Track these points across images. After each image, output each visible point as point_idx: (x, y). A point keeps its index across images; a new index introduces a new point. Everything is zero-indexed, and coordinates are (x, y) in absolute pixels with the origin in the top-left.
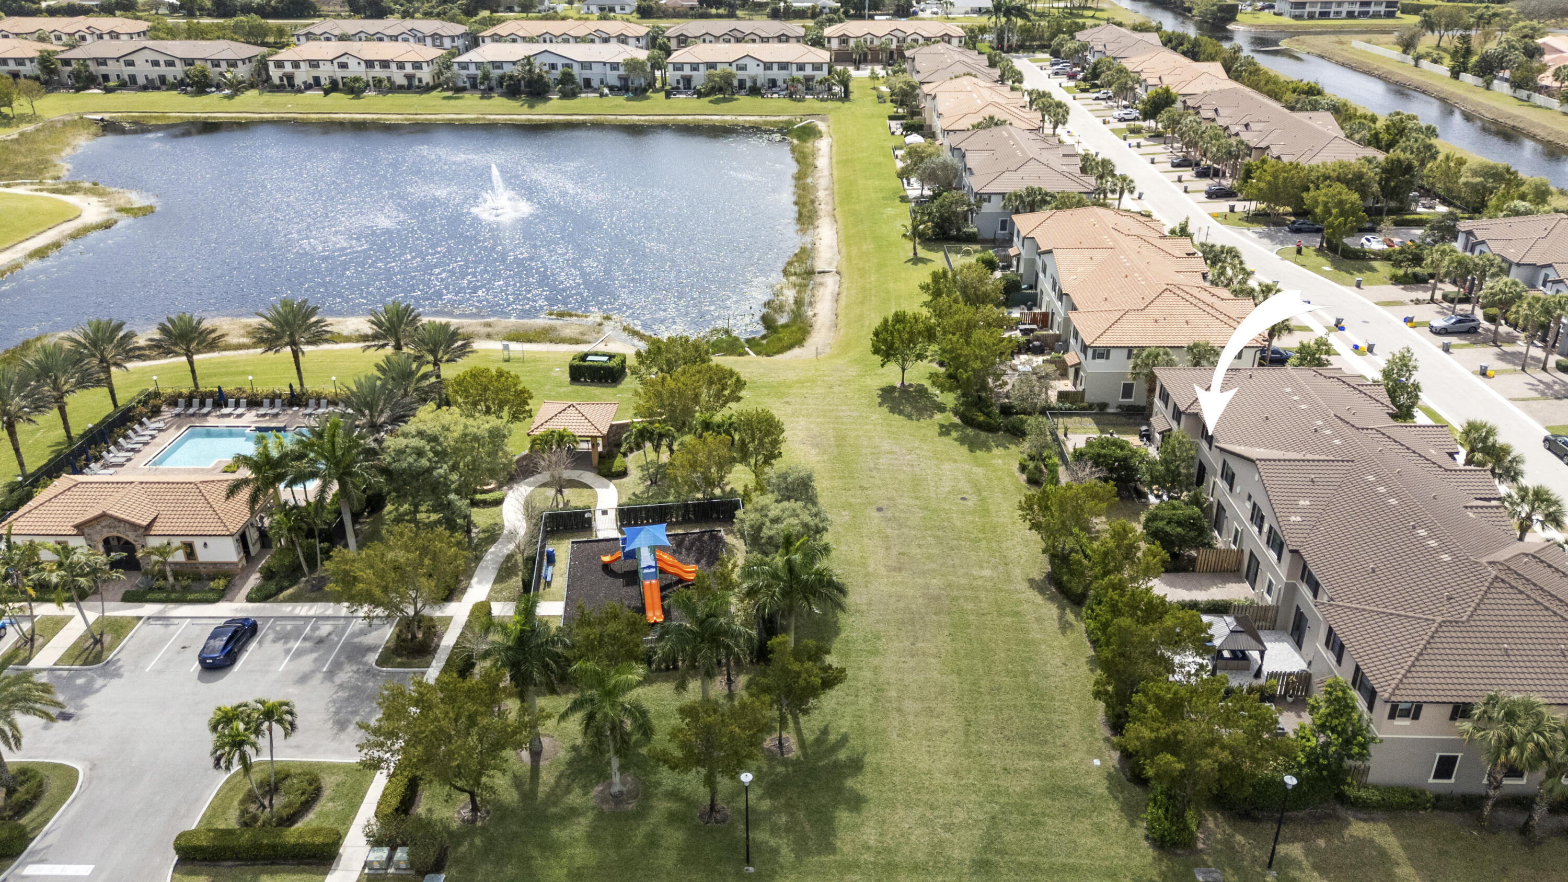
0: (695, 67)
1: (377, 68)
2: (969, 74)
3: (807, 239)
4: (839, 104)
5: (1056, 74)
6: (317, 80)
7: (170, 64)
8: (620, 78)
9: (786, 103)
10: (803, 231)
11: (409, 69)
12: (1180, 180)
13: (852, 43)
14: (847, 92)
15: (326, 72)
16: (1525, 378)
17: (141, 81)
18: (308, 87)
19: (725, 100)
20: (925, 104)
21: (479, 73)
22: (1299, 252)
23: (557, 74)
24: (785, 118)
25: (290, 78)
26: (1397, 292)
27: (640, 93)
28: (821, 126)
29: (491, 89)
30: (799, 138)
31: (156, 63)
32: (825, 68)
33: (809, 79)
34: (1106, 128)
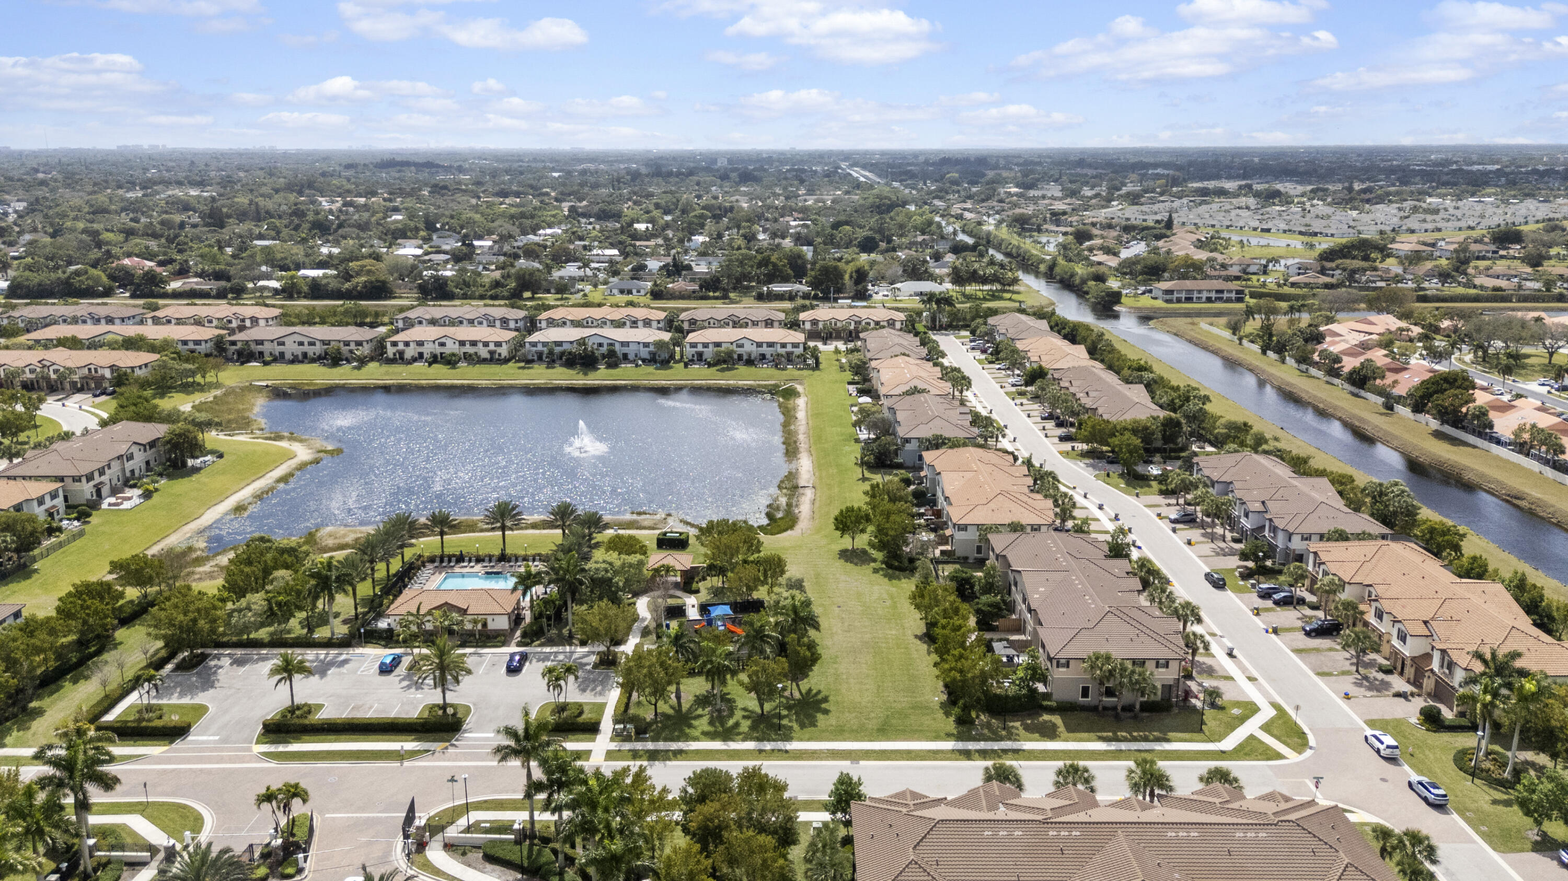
0: (705, 345)
1: (468, 346)
2: (904, 354)
3: (793, 466)
4: (810, 372)
5: (973, 349)
6: (421, 355)
7: (312, 344)
8: (650, 353)
9: (774, 371)
10: (790, 461)
11: (492, 347)
12: (1044, 429)
13: (821, 326)
14: (817, 363)
15: (427, 350)
16: (1213, 545)
17: (288, 356)
18: (414, 360)
19: (728, 369)
20: (873, 374)
21: (545, 350)
22: (1108, 475)
23: (604, 350)
24: (773, 382)
25: (401, 353)
26: (1160, 500)
27: (665, 363)
28: (800, 388)
29: (554, 361)
30: (784, 397)
31: (301, 344)
32: (801, 346)
33: (789, 354)
34: (1002, 391)
